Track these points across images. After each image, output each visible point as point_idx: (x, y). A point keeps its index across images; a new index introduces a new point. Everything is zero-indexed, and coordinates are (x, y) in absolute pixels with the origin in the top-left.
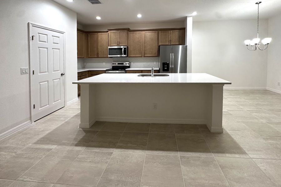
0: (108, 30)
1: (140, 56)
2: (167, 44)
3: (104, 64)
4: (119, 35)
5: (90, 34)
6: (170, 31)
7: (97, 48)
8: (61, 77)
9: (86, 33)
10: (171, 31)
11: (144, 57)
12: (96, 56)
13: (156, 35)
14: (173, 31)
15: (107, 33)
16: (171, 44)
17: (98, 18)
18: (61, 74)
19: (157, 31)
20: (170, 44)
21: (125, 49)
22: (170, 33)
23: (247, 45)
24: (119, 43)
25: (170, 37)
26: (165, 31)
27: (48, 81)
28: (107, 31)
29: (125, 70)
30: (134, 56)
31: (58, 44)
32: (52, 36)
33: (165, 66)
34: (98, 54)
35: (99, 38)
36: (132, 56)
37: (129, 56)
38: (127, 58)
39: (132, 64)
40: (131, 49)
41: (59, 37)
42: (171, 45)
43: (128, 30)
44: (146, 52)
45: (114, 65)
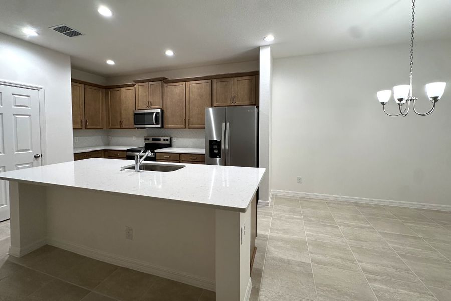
0: (134, 83)
1: (183, 126)
2: (228, 104)
3: (134, 139)
4: (150, 89)
5: (111, 90)
6: (232, 79)
7: (121, 113)
8: (36, 161)
9: (105, 89)
10: (235, 79)
11: (189, 128)
12: (119, 127)
13: (209, 88)
14: (239, 78)
15: (133, 88)
16: (236, 104)
17: (110, 62)
18: (35, 156)
19: (210, 80)
20: (232, 104)
21: (158, 115)
22: (232, 82)
23: (383, 104)
24: (151, 104)
25: (232, 90)
26: (224, 80)
27: (4, 166)
28: (133, 85)
29: (154, 152)
30: (173, 126)
31: (27, 107)
32: (13, 94)
33: (214, 147)
34: (121, 123)
35: (123, 97)
36: (170, 126)
37: (165, 127)
38: (163, 129)
39: (175, 141)
40: (168, 114)
41: (29, 96)
42: (234, 106)
43: (164, 81)
44: (191, 120)
45: (147, 142)
